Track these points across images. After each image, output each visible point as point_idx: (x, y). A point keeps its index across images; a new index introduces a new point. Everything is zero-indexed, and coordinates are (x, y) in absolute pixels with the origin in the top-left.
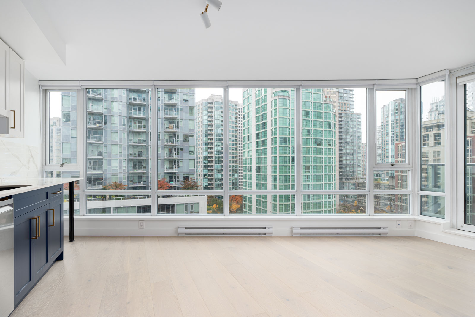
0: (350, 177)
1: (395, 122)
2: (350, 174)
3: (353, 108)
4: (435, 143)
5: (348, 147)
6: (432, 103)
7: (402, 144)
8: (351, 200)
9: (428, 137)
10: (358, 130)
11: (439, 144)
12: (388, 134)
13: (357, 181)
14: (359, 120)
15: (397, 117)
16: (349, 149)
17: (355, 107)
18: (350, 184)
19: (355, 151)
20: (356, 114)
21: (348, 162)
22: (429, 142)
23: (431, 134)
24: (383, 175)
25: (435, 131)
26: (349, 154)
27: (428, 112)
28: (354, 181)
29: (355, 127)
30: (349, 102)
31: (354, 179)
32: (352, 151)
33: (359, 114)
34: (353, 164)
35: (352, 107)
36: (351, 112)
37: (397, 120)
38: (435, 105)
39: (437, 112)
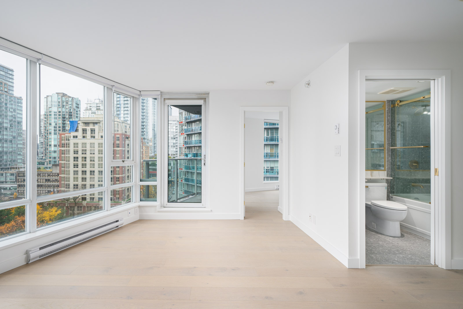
0: (8, 167)
1: (58, 113)
2: (8, 163)
3: (13, 91)
4: (92, 137)
5: (5, 133)
6: (87, 103)
7: (66, 135)
8: (9, 192)
9: (86, 131)
10: (19, 116)
11: (94, 137)
12: (50, 124)
13: (17, 170)
14: (20, 105)
15: (60, 110)
16: (7, 135)
17: (14, 89)
18: (8, 175)
19: (14, 137)
20: (15, 97)
21: (5, 150)
22: (87, 135)
23: (88, 128)
24: (46, 163)
25: (91, 126)
26: (6, 141)
27: (84, 110)
28: (13, 171)
29: (14, 111)
30: (7, 82)
31: (14, 168)
32: (11, 137)
33: (20, 98)
34: (11, 152)
35: (11, 88)
36: (10, 94)
37: (59, 112)
38: (89, 105)
39: (90, 112)
